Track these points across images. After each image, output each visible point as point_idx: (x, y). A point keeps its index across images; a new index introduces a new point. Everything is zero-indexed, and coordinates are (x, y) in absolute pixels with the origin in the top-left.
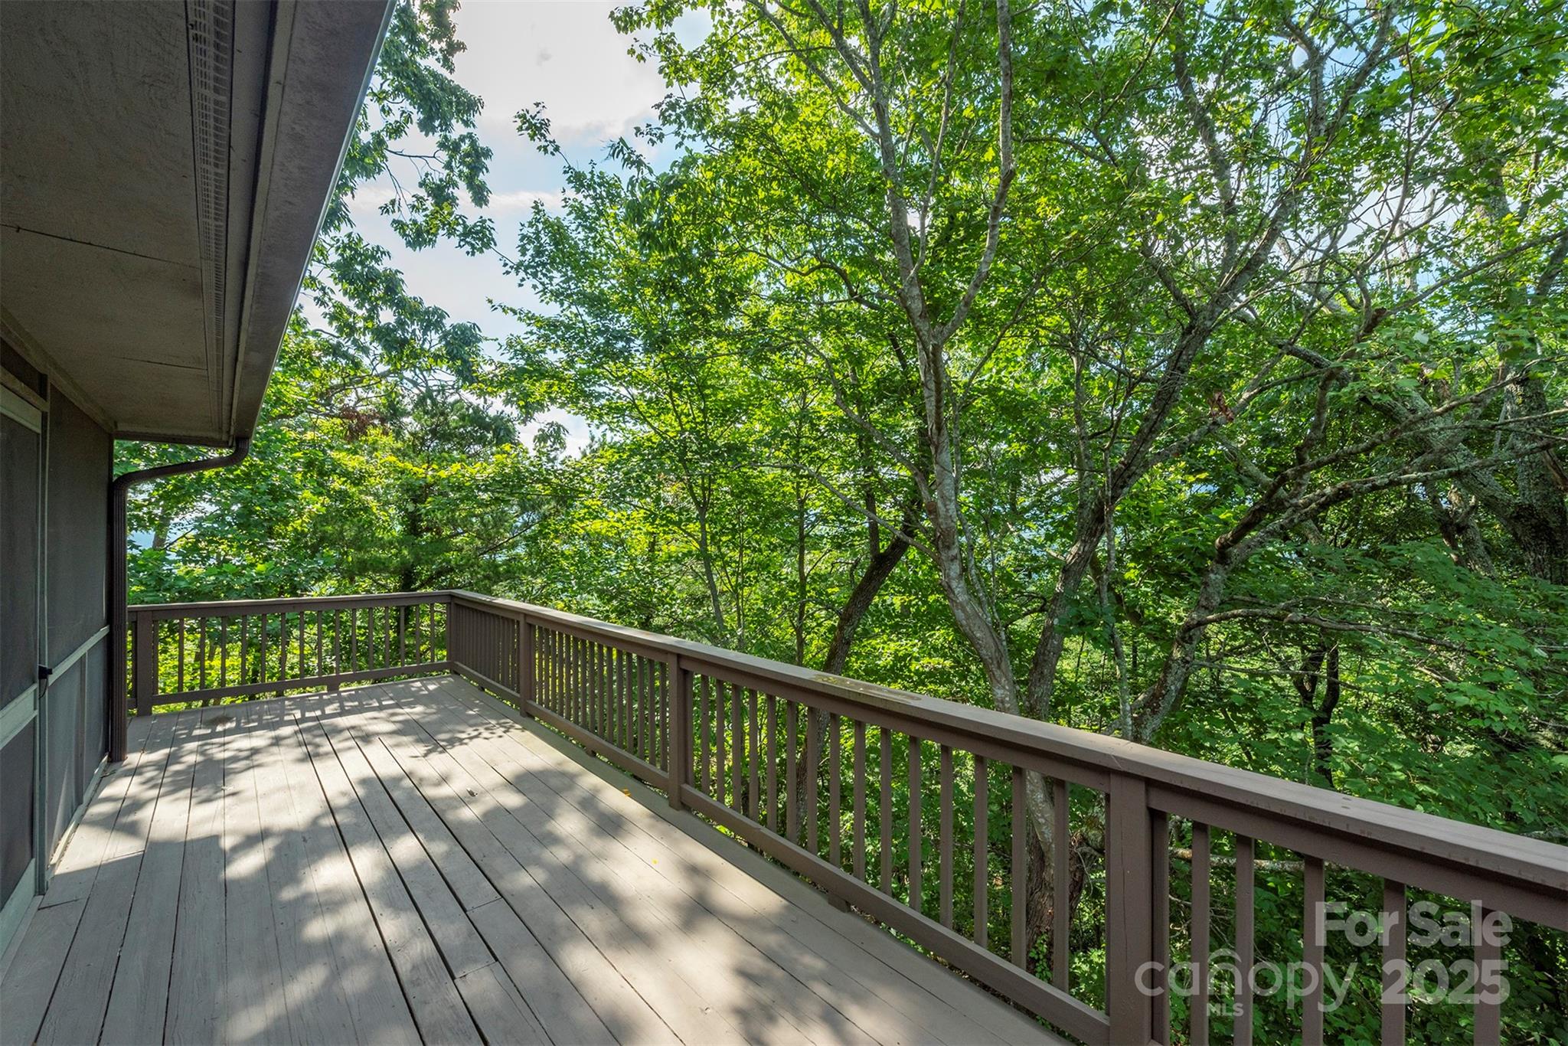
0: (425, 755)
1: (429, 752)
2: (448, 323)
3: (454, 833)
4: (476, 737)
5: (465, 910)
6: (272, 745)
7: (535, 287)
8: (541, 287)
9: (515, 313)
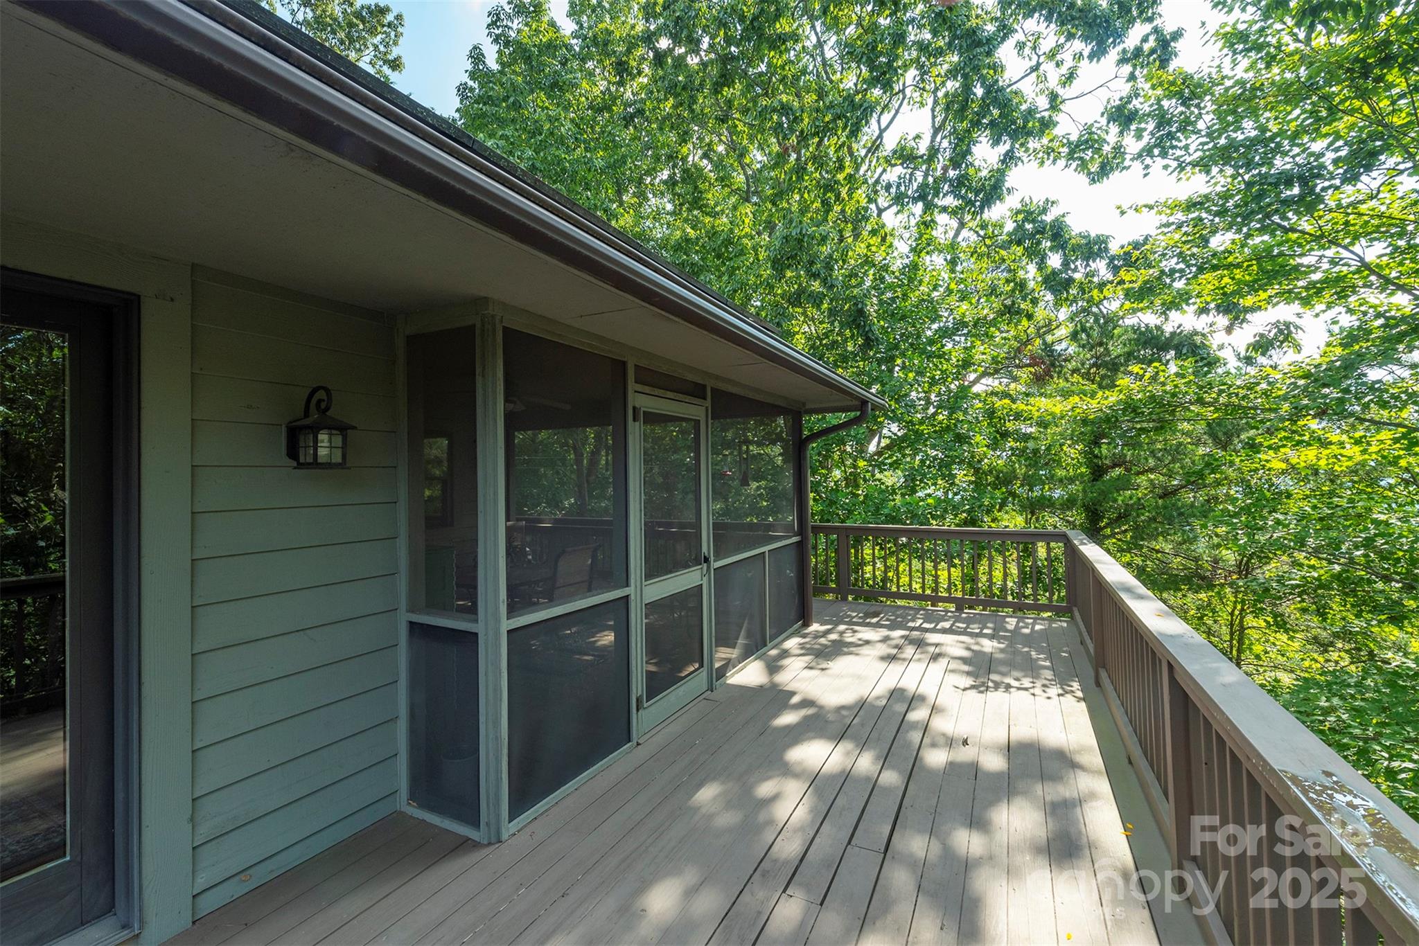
0: (965, 690)
1: (972, 687)
2: (1114, 248)
3: (914, 768)
4: (1026, 689)
5: (849, 843)
6: (880, 641)
7: (1166, 167)
8: (1174, 164)
9: (1151, 207)
